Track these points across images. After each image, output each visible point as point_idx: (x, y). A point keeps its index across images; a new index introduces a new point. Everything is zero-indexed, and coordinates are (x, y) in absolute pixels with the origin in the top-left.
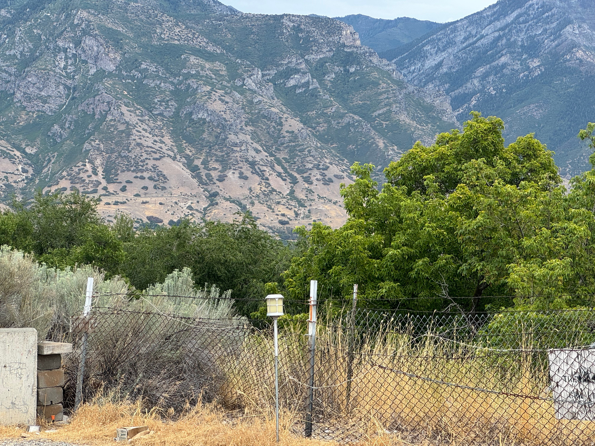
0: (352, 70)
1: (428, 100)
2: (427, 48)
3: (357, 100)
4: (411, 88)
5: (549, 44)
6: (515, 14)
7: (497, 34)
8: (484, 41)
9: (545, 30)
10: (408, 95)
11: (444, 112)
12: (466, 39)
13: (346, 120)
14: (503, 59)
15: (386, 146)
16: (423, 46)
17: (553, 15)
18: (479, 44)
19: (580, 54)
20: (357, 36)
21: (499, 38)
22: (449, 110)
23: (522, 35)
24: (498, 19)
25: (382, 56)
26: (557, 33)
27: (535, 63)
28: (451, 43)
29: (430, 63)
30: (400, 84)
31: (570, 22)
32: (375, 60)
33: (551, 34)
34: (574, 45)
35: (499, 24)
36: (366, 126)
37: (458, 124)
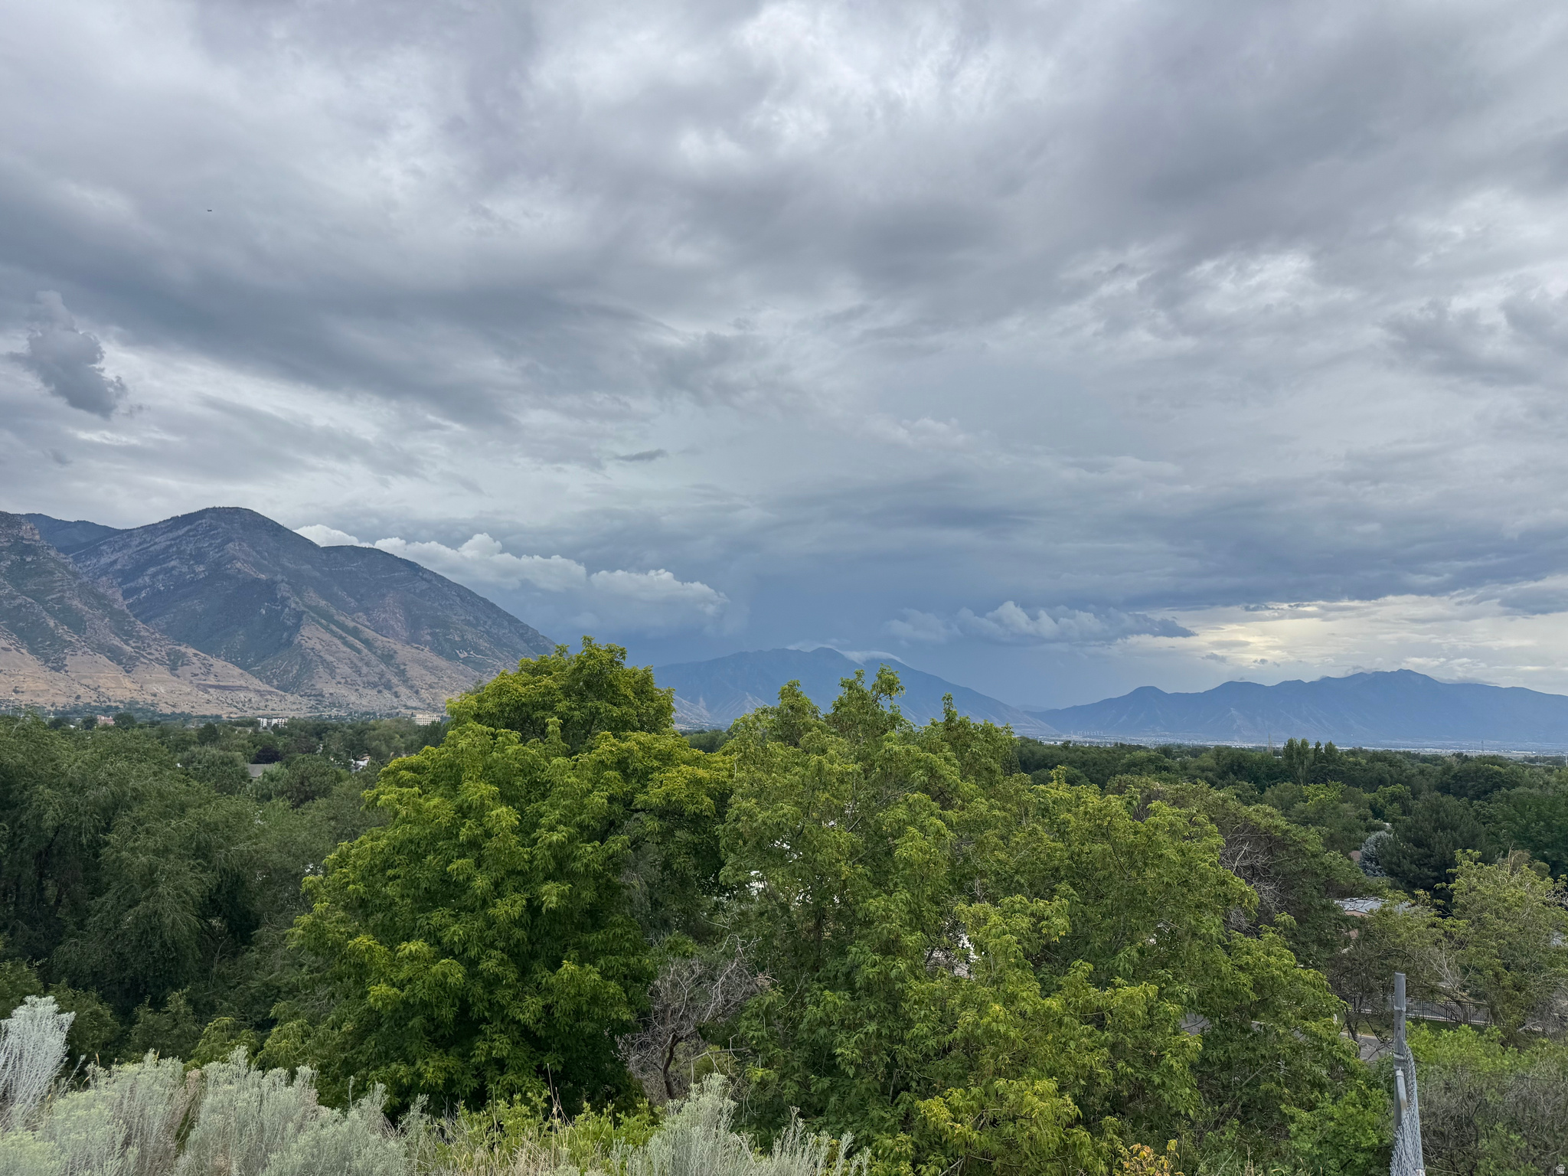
0: (29, 559)
1: (101, 590)
2: (104, 547)
3: (31, 585)
4: (85, 579)
5: (213, 555)
6: (186, 529)
7: (169, 543)
8: (157, 547)
9: (211, 545)
10: (81, 585)
11: (115, 600)
12: (140, 544)
13: (18, 601)
14: (173, 563)
15: (56, 626)
16: (100, 545)
17: (218, 533)
18: (151, 549)
19: (239, 565)
20: (36, 532)
21: (171, 546)
22: (121, 599)
23: (191, 546)
24: (170, 531)
25: (60, 550)
26: (221, 547)
27: (201, 568)
28: (126, 546)
29: (105, 560)
30: (75, 575)
31: (230, 540)
32: (53, 553)
33: (216, 547)
34: (234, 558)
35: (171, 535)
36: (38, 608)
37: (127, 611)
